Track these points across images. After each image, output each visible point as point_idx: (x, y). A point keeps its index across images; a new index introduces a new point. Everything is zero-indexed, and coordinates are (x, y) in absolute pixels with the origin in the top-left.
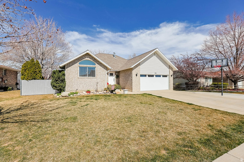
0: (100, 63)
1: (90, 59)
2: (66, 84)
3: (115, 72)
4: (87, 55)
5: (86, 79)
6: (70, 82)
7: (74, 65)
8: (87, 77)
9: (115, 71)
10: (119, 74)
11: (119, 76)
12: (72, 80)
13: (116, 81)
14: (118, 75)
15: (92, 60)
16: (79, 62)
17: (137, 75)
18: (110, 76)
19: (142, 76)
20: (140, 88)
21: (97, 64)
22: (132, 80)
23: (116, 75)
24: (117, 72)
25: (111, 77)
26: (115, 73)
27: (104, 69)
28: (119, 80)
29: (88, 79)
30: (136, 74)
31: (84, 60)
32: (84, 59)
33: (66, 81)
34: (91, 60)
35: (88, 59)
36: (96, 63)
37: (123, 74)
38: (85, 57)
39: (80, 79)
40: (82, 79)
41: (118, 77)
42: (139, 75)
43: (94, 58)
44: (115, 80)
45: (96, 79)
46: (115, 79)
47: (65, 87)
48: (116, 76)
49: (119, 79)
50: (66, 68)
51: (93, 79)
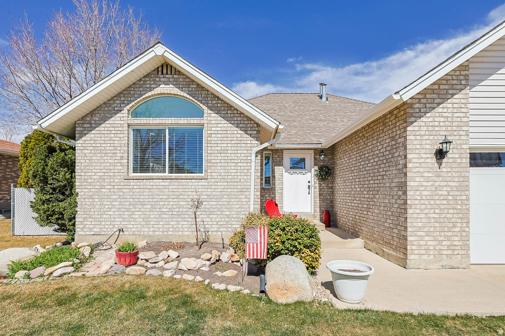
0: (225, 103)
1: (176, 91)
2: (79, 203)
3: (315, 154)
4: (165, 71)
5: (162, 183)
6: (91, 197)
7: (110, 121)
8: (167, 174)
9: (315, 150)
10: (333, 159)
11: (334, 168)
12: (102, 187)
13: (320, 195)
14: (328, 164)
15: (185, 95)
16: (128, 107)
17: (440, 154)
18: (292, 171)
19: (479, 159)
20: (466, 247)
21: (210, 108)
22: (403, 187)
23: (316, 168)
24: (322, 151)
25: (295, 176)
26: (315, 159)
27: (246, 132)
28: (332, 188)
29: (167, 183)
30: (438, 146)
31: (150, 94)
32: (151, 89)
33: (77, 190)
34: (182, 94)
35: (171, 89)
36: (204, 107)
37: (350, 158)
38: (155, 81)
39: (132, 183)
40: (142, 183)
41: (326, 173)
42: (458, 156)
43: (198, 85)
44: (315, 188)
45: (204, 183)
46: (315, 183)
47: (74, 218)
48: (321, 169)
49: (333, 182)
50: (77, 136)
51: (191, 183)
